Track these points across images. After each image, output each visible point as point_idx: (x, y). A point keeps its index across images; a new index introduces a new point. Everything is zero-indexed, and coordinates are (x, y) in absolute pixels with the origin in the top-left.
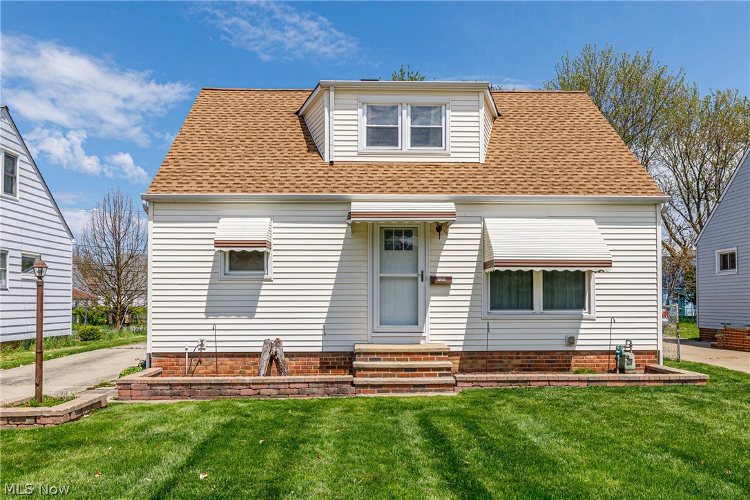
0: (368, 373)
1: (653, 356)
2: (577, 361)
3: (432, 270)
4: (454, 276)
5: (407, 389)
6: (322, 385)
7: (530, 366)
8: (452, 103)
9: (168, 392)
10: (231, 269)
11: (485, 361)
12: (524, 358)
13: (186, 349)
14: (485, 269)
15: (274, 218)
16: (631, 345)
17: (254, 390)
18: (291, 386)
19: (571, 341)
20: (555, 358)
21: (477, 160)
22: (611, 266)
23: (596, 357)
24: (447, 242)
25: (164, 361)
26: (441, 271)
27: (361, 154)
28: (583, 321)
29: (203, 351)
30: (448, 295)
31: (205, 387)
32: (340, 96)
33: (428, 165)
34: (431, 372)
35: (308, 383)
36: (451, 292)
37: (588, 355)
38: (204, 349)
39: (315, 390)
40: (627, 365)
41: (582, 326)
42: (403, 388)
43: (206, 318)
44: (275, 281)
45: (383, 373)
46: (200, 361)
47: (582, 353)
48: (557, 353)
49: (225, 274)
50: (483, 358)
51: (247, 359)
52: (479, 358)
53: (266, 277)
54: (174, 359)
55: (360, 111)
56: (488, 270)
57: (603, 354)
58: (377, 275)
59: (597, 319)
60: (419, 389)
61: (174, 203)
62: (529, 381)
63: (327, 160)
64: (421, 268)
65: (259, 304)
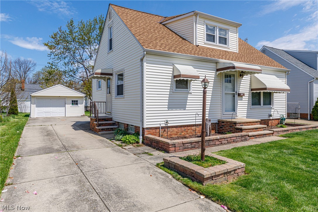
2: (270, 122)
3: (239, 91)
4: (245, 93)
6: (240, 137)
8: (230, 29)
10: (176, 88)
13: (160, 125)
14: (251, 91)
18: (232, 138)
19: (270, 116)
21: (236, 52)
24: (242, 81)
25: (150, 131)
26: (241, 91)
27: (205, 44)
28: (272, 109)
30: (242, 100)
34: (261, 129)
38: (167, 125)
39: (238, 140)
41: (272, 111)
43: (168, 110)
46: (165, 130)
47: (272, 120)
48: (266, 120)
49: (175, 90)
51: (182, 128)
53: (190, 92)
54: (154, 130)
55: (205, 26)
58: (224, 92)
59: (275, 108)
60: (265, 136)
62: (288, 130)
63: (195, 44)
64: (236, 90)
65: (188, 104)
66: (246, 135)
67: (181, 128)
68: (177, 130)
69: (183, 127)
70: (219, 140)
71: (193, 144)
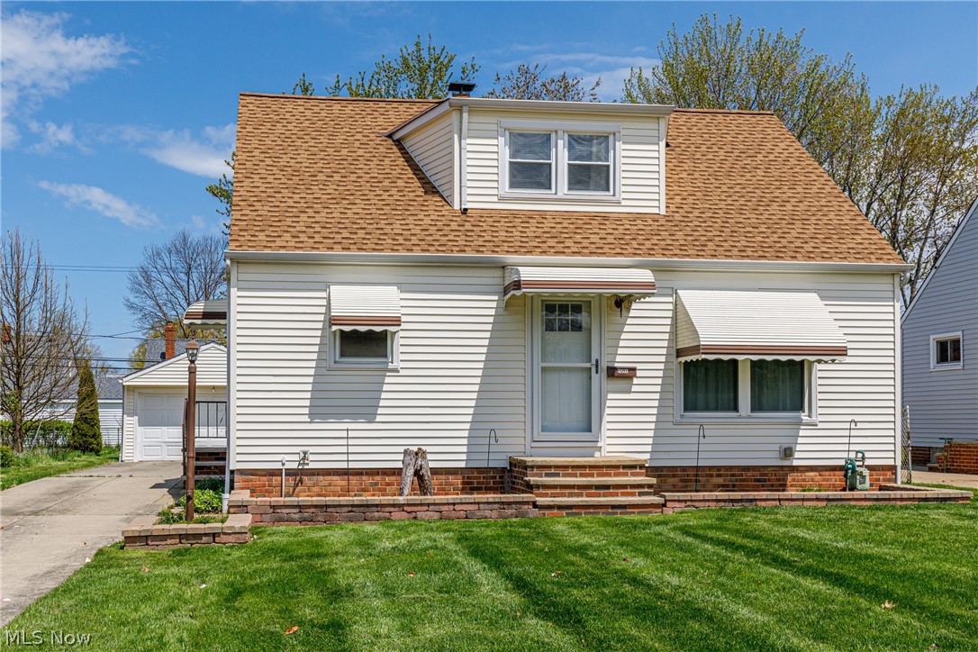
0: (549, 491)
1: (889, 473)
2: (794, 480)
3: (609, 358)
4: (638, 366)
5: (603, 510)
6: (496, 506)
7: (734, 486)
8: (623, 132)
10: (342, 355)
11: (676, 479)
12: (727, 475)
13: (283, 464)
14: (678, 357)
15: (403, 287)
16: (863, 458)
17: (409, 513)
18: (457, 507)
19: (788, 452)
20: (766, 475)
21: (656, 211)
22: (846, 355)
23: (817, 474)
24: (629, 321)
25: (251, 481)
26: (622, 360)
27: (502, 199)
28: (802, 427)
29: (306, 467)
30: (630, 392)
31: (345, 509)
32: (475, 119)
33: (593, 216)
34: (629, 490)
35: (479, 503)
36: (634, 388)
37: (807, 471)
38: (308, 464)
39: (487, 513)
40: (860, 484)
41: (801, 433)
42: (599, 510)
43: (311, 422)
44: (402, 372)
45: (567, 491)
46: (301, 481)
47: (801, 469)
48: (769, 469)
49: (335, 362)
50: (674, 476)
51: (364, 478)
52: (669, 476)
53: (390, 366)
54: (265, 478)
55: (502, 140)
56: (683, 359)
57: (826, 470)
58: (538, 364)
59: (819, 424)
60: (619, 511)
61: (266, 263)
62: (756, 500)
63: (457, 206)
64: (595, 356)
65: (382, 403)
66: (527, 503)
67: (358, 477)
68: (344, 483)
69: (367, 474)
70: (406, 508)
71: (308, 510)
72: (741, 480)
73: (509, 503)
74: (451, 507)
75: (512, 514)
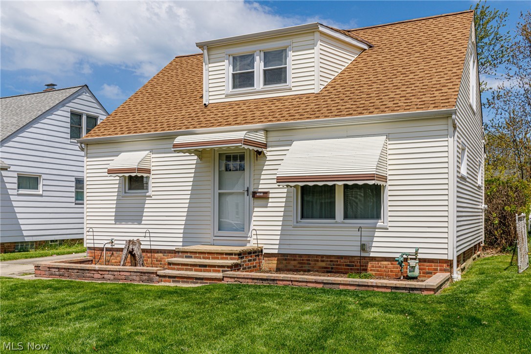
1: (445, 265)
2: (373, 267)
4: (271, 191)
5: (191, 280)
7: (332, 268)
8: (293, 45)
9: (57, 273)
10: (130, 189)
11: (296, 262)
12: (328, 261)
13: (104, 245)
15: (152, 151)
16: (416, 253)
17: (101, 275)
18: (122, 273)
19: (363, 248)
20: (354, 262)
23: (390, 263)
26: (262, 187)
27: (227, 96)
28: (377, 230)
29: (113, 247)
30: (267, 207)
31: (76, 271)
34: (217, 269)
35: (130, 272)
36: (270, 205)
37: (382, 261)
39: (134, 277)
40: (410, 272)
41: (377, 234)
42: (188, 280)
43: (115, 224)
44: (154, 197)
46: (113, 254)
47: (377, 259)
48: (356, 258)
49: (125, 193)
53: (147, 194)
54: (98, 252)
55: (227, 61)
58: (217, 191)
59: (389, 228)
60: (199, 281)
61: (98, 144)
62: (277, 280)
64: (247, 185)
65: (145, 214)
66: (153, 273)
70: (100, 272)
72: (337, 265)
73: (144, 273)
74: (119, 273)
75: (146, 279)
